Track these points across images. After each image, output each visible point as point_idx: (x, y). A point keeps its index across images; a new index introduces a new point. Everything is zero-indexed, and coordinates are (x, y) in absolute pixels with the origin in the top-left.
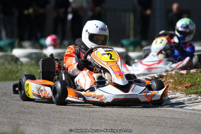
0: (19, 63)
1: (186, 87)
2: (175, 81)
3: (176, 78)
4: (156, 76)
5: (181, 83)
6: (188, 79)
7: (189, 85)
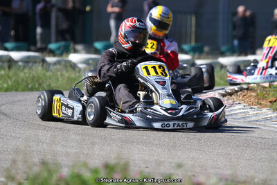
0: (77, 70)
1: (271, 102)
2: (258, 95)
3: (259, 91)
4: (236, 89)
5: (264, 98)
6: (272, 93)
7: (274, 99)
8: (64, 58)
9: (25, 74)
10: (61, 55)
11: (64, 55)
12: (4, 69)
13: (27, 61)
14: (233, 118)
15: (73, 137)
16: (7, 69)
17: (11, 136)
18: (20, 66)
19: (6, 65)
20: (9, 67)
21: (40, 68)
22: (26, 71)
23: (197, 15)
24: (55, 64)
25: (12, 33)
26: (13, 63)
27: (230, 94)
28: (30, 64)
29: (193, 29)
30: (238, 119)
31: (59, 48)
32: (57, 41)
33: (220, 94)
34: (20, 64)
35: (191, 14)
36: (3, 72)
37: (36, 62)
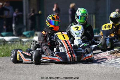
8: (31, 39)
9: (12, 47)
10: (29, 37)
11: (31, 37)
12: (2, 46)
13: (12, 41)
14: (116, 65)
15: (37, 77)
16: (3, 45)
17: (7, 79)
18: (9, 44)
19: (2, 44)
20: (4, 45)
21: (19, 44)
22: (12, 46)
23: (95, 14)
24: (27, 42)
25: (4, 27)
26: (6, 43)
27: (114, 53)
28: (14, 42)
29: (94, 21)
30: (119, 65)
31: (28, 34)
32: (27, 31)
33: (109, 53)
34: (9, 42)
35: (92, 14)
36: (1, 47)
37: (17, 42)
